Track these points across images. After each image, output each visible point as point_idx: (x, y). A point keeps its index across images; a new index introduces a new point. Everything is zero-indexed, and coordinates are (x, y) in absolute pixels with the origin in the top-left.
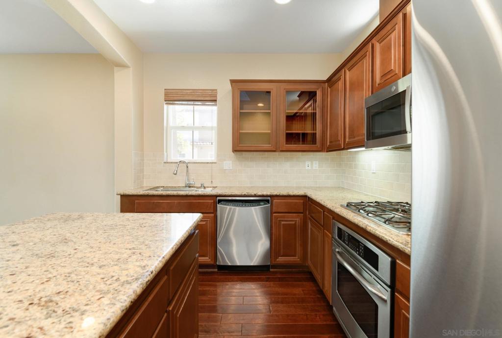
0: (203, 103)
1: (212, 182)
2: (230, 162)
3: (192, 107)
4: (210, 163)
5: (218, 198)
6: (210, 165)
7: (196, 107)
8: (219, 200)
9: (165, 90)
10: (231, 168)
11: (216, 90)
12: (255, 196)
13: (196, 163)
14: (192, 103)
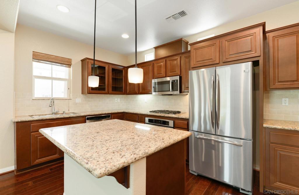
0: (62, 65)
1: (69, 110)
2: (80, 99)
3: (51, 65)
4: (68, 99)
5: (86, 117)
6: (68, 100)
7: (53, 66)
8: (87, 118)
9: (33, 52)
10: (80, 102)
11: (71, 59)
12: (105, 114)
13: (58, 99)
14: (51, 63)
